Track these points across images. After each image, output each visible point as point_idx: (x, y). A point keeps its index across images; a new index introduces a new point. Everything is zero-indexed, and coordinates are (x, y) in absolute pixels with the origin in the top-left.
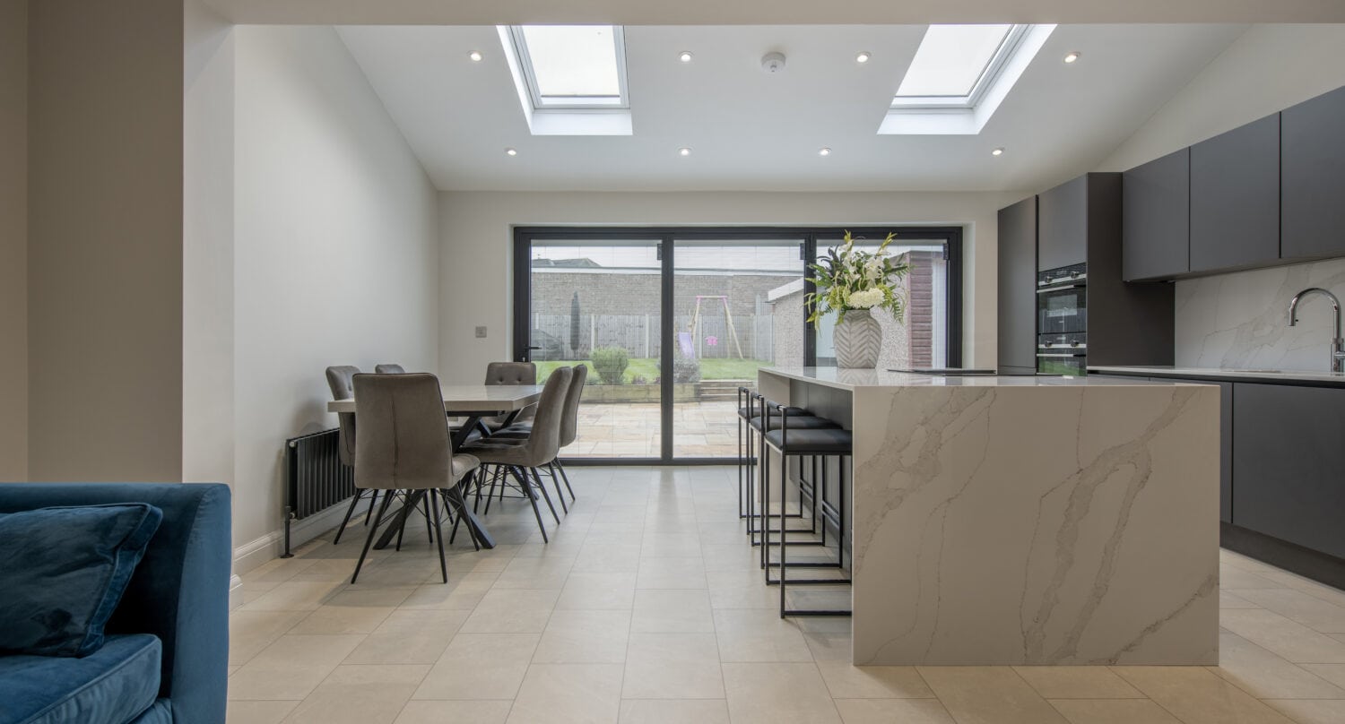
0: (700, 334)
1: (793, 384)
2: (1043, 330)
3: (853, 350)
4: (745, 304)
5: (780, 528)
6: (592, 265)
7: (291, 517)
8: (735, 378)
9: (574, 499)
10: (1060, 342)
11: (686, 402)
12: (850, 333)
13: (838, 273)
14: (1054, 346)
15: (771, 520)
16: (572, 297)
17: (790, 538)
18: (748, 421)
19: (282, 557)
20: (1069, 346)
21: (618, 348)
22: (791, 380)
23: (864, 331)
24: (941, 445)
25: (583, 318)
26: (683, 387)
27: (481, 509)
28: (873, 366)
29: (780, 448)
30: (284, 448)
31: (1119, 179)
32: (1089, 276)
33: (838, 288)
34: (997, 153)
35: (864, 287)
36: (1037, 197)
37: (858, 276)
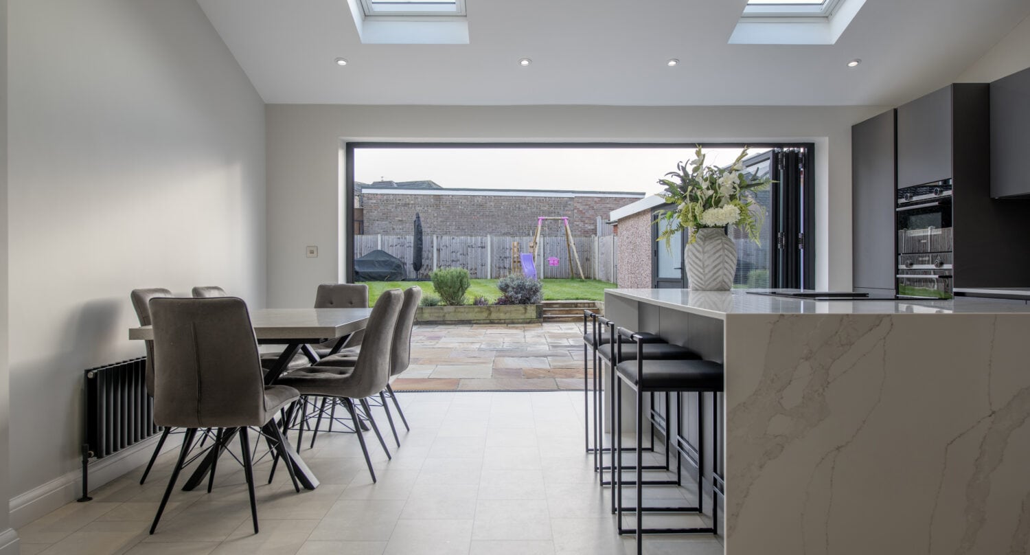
0: (542, 255)
1: (641, 306)
2: (903, 249)
3: (707, 270)
4: (586, 225)
5: (636, 465)
6: (435, 187)
7: (90, 456)
8: (577, 299)
9: (408, 430)
10: (923, 263)
11: (529, 323)
12: (704, 253)
13: (690, 188)
14: (915, 267)
15: (624, 455)
16: (414, 218)
17: (647, 477)
18: (595, 348)
19: (80, 501)
20: (933, 267)
21: (459, 269)
22: (639, 302)
23: (718, 251)
24: (829, 383)
25: (426, 239)
26: (526, 309)
27: (305, 445)
28: (727, 287)
29: (636, 383)
30: (82, 381)
31: (986, 89)
32: (954, 193)
33: (690, 205)
34: (853, 64)
35: (718, 203)
36: (896, 111)
37: (711, 192)
